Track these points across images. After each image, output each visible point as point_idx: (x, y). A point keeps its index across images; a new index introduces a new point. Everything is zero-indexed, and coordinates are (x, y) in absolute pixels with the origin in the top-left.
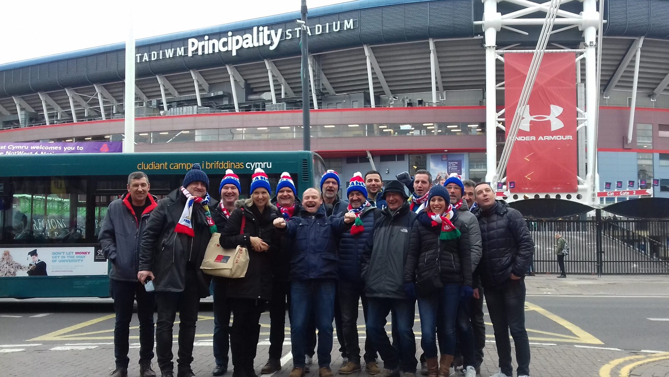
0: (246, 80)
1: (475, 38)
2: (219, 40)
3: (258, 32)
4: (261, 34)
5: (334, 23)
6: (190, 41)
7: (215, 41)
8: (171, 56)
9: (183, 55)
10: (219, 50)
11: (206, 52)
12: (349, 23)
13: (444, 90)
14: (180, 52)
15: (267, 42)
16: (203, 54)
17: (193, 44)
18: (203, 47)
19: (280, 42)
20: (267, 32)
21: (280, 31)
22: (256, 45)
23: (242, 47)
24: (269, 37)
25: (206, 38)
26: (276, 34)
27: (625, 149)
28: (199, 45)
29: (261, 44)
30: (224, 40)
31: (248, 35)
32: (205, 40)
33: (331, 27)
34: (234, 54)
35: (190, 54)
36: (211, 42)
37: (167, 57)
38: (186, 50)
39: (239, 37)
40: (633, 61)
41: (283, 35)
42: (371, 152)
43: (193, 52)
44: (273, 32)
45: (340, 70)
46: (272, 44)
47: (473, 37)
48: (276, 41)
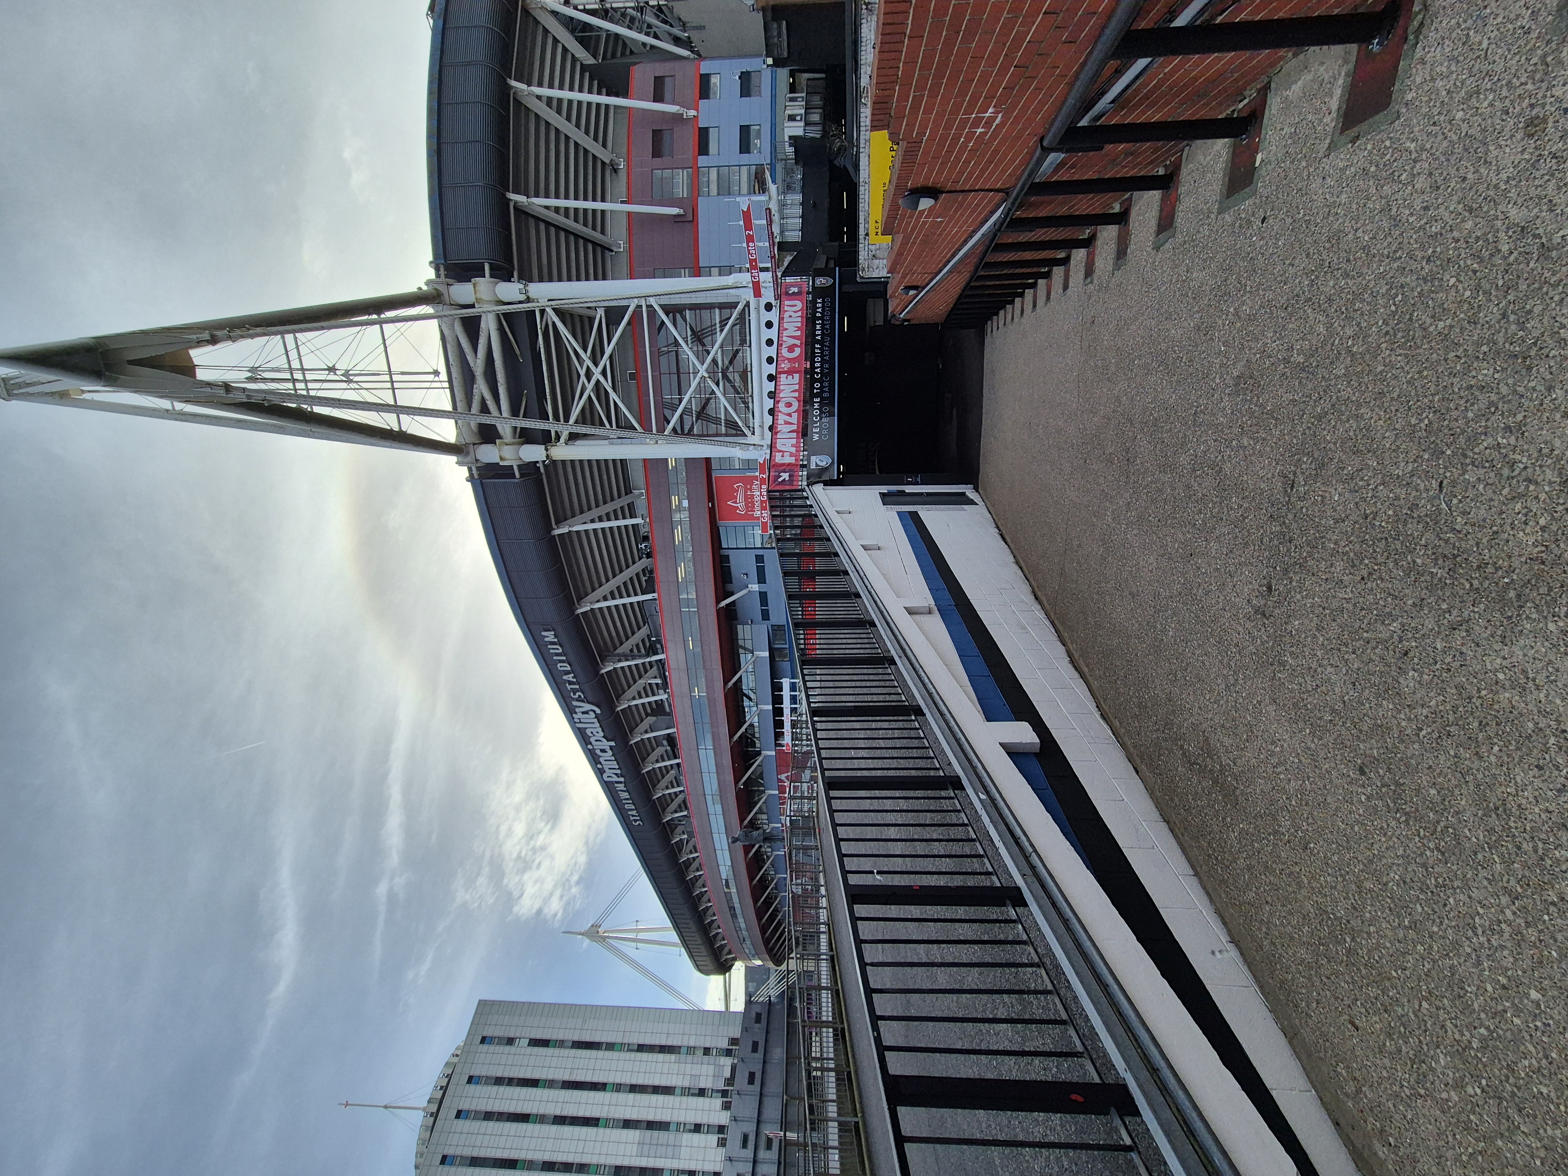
0: (647, 715)
1: (542, 470)
3: (580, 722)
4: (584, 721)
5: (551, 651)
6: (606, 779)
8: (627, 793)
9: (624, 785)
10: (612, 756)
11: (617, 766)
12: (548, 636)
13: (631, 492)
14: (621, 787)
15: (592, 715)
16: (618, 769)
18: (612, 769)
19: (588, 702)
20: (580, 715)
21: (575, 703)
22: (597, 724)
23: (604, 737)
24: (585, 713)
25: (601, 766)
26: (581, 707)
27: (694, 221)
28: (610, 773)
29: (596, 720)
30: (598, 752)
31: (588, 732)
32: (605, 768)
33: (557, 655)
34: (613, 744)
35: (622, 779)
36: (605, 763)
37: (629, 796)
38: (620, 783)
39: (593, 739)
40: (557, 210)
41: (579, 699)
42: (718, 602)
43: (619, 777)
45: (619, 624)
46: (594, 711)
47: (541, 474)
48: (588, 707)
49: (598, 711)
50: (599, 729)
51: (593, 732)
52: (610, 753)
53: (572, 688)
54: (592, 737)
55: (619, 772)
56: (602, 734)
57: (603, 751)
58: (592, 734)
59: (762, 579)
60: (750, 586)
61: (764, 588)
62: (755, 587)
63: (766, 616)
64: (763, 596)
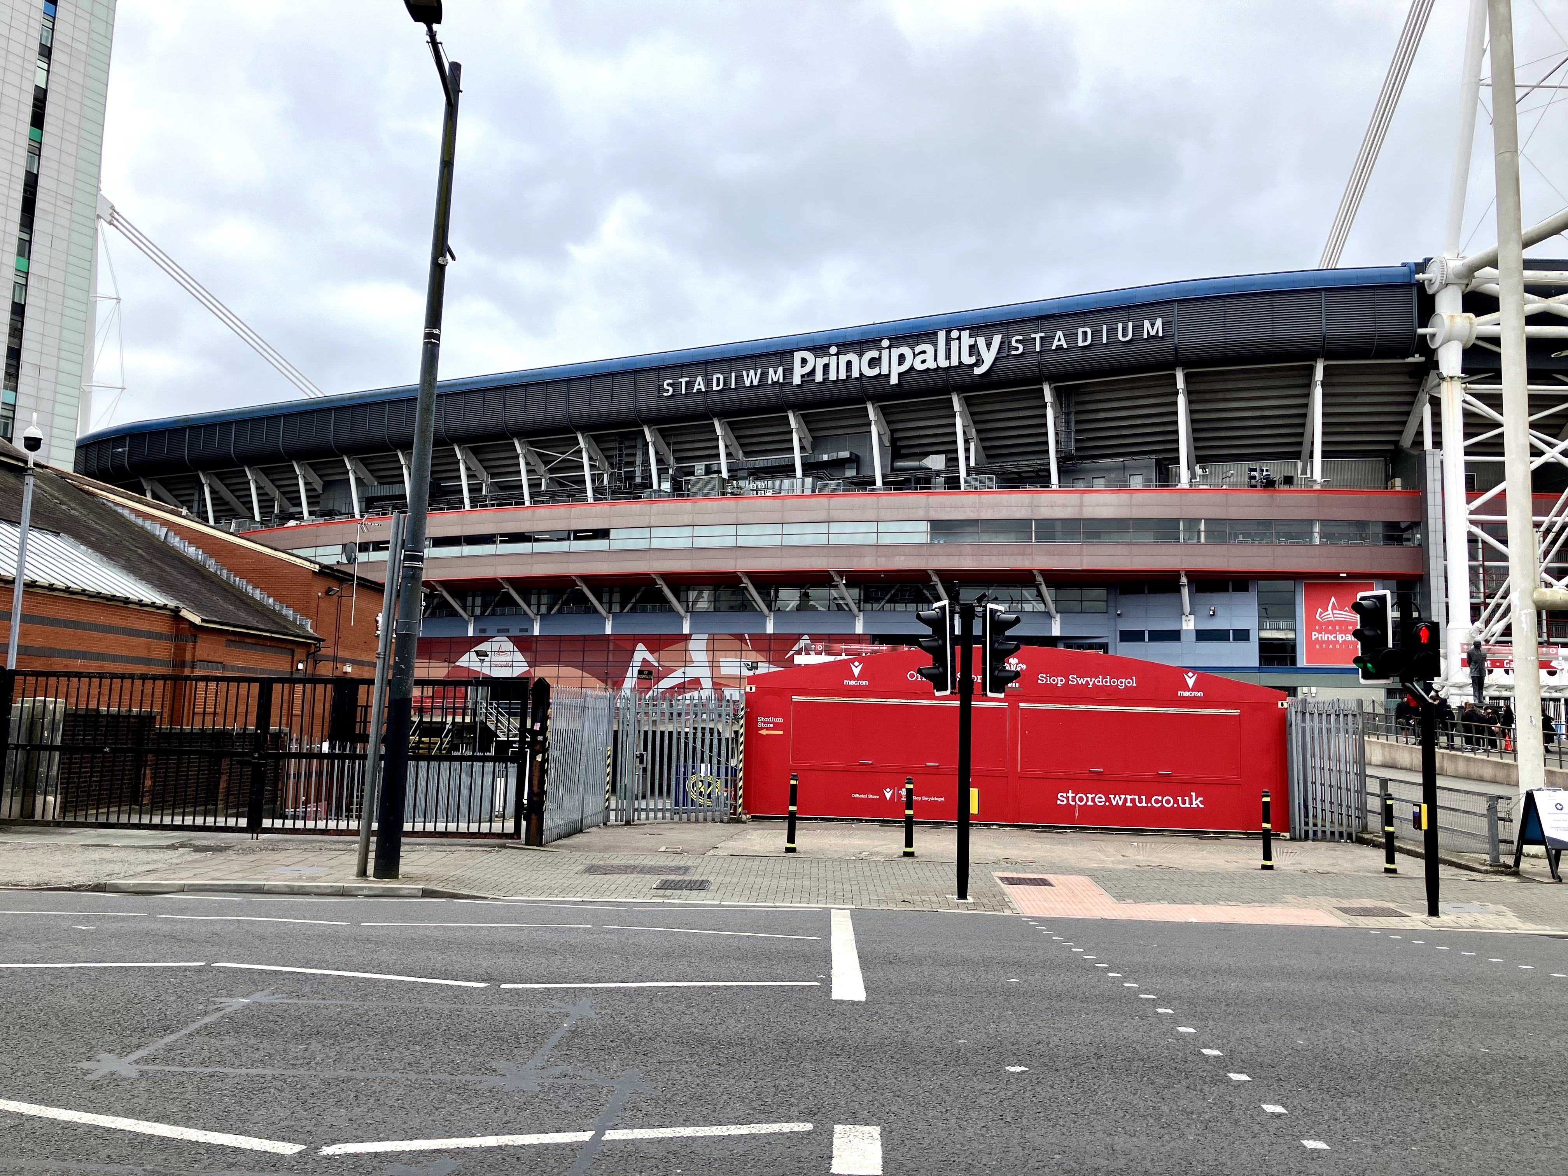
0: (893, 431)
1: (1409, 360)
2: (861, 355)
3: (949, 339)
4: (954, 345)
5: (1120, 326)
6: (798, 356)
7: (853, 357)
8: (755, 383)
9: (781, 381)
10: (861, 374)
11: (832, 377)
12: (1153, 325)
14: (775, 375)
15: (968, 360)
17: (804, 361)
18: (826, 367)
19: (996, 359)
21: (997, 340)
22: (943, 363)
23: (912, 368)
24: (973, 349)
25: (833, 350)
26: (989, 345)
28: (816, 363)
29: (955, 362)
30: (872, 354)
31: (926, 347)
32: (831, 355)
33: (1112, 332)
34: (894, 380)
35: (797, 380)
36: (843, 359)
37: (748, 384)
38: (788, 372)
39: (906, 350)
41: (1005, 346)
42: (1185, 573)
43: (803, 376)
44: (981, 342)
46: (978, 363)
47: (1406, 357)
48: (989, 357)
49: (978, 371)
50: (931, 365)
51: (924, 352)
52: (869, 372)
53: (1035, 338)
54: (913, 350)
55: (819, 377)
56: (919, 367)
57: (874, 362)
58: (918, 349)
59: (1202, 635)
60: (1192, 617)
61: (1191, 638)
62: (1189, 625)
63: (1128, 636)
64: (1174, 636)
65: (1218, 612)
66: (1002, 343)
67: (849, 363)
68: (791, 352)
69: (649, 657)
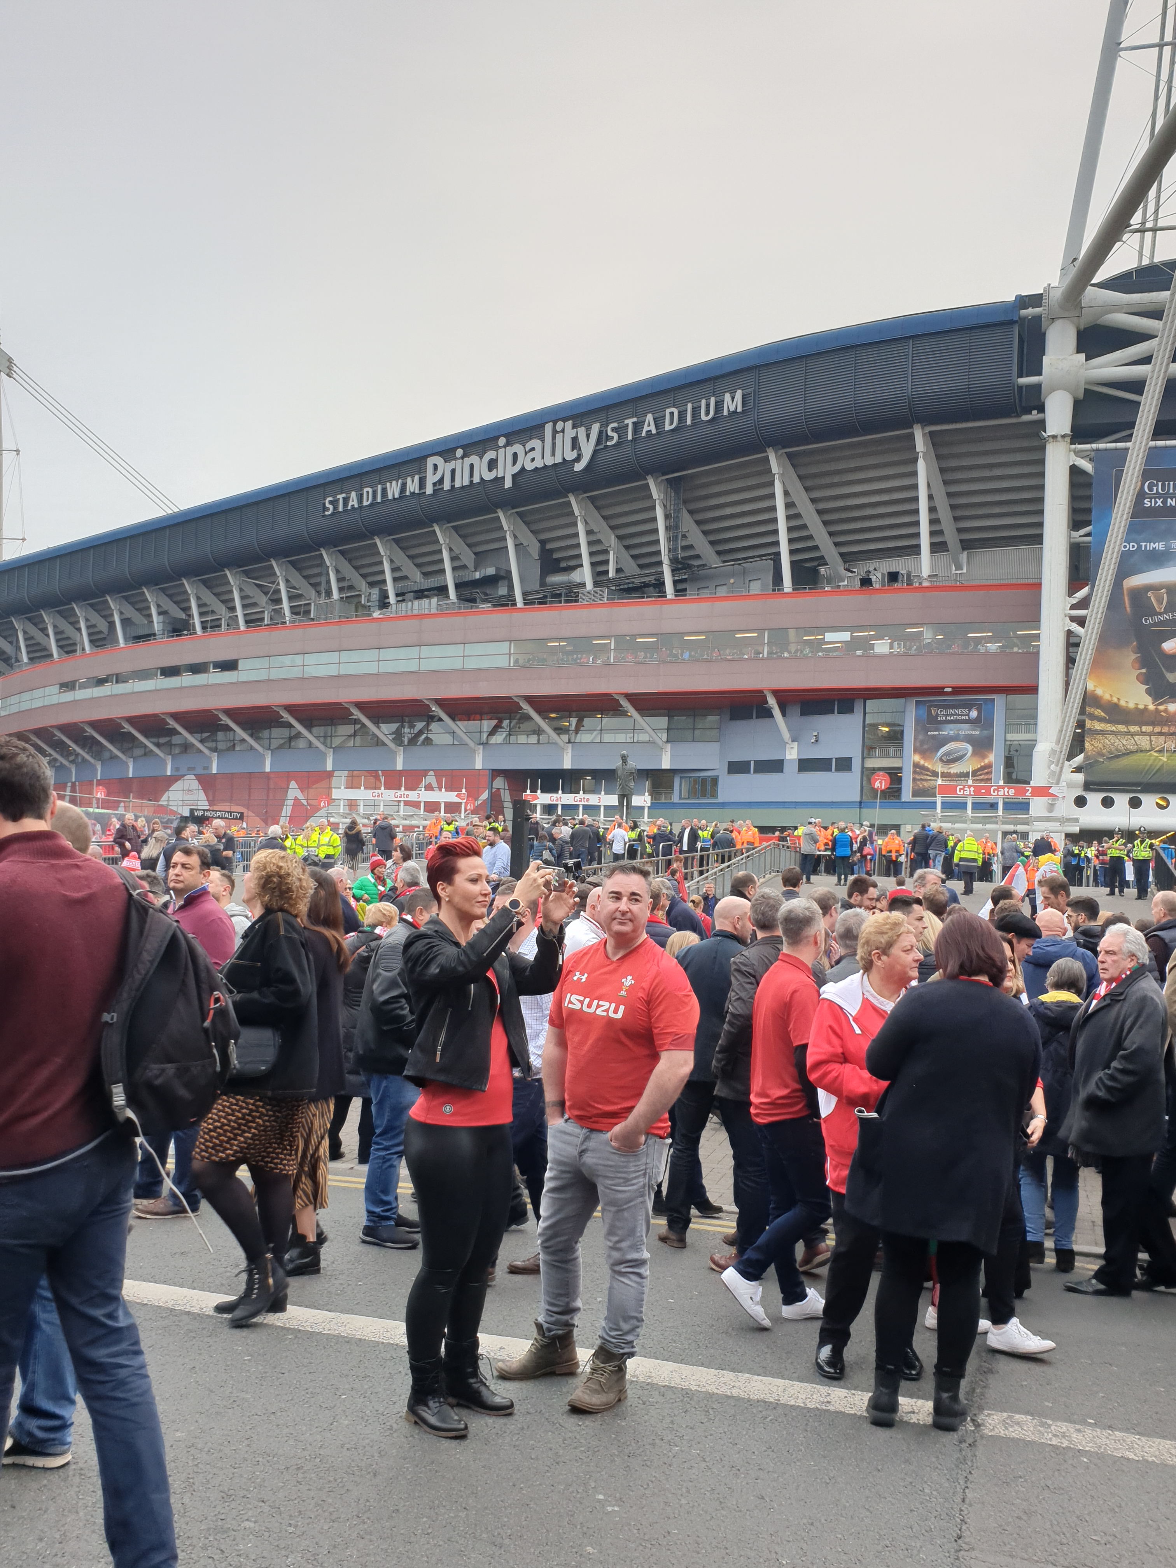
0: (543, 543)
1: (1026, 418)
2: (481, 458)
3: (555, 432)
4: (559, 436)
6: (431, 461)
7: (474, 459)
8: (396, 496)
9: (417, 491)
10: (482, 479)
11: (458, 484)
12: (733, 398)
13: (964, 549)
15: (570, 455)
16: (453, 487)
17: (436, 467)
19: (595, 452)
20: (570, 433)
22: (549, 461)
25: (459, 453)
26: (588, 436)
28: (445, 468)
30: (490, 455)
31: (535, 443)
32: (456, 459)
34: (508, 484)
35: (429, 490)
36: (467, 461)
37: (390, 497)
38: (422, 483)
39: (518, 448)
42: (776, 693)
43: (434, 484)
44: (582, 431)
47: (1018, 416)
50: (539, 464)
51: (533, 449)
53: (627, 425)
54: (524, 446)
56: (529, 467)
57: (492, 465)
58: (529, 446)
59: (806, 765)
60: (795, 744)
61: (791, 768)
62: (792, 754)
63: (737, 768)
64: (775, 766)
65: (821, 738)
66: (601, 432)
67: (472, 466)
68: (425, 457)
69: (300, 796)
